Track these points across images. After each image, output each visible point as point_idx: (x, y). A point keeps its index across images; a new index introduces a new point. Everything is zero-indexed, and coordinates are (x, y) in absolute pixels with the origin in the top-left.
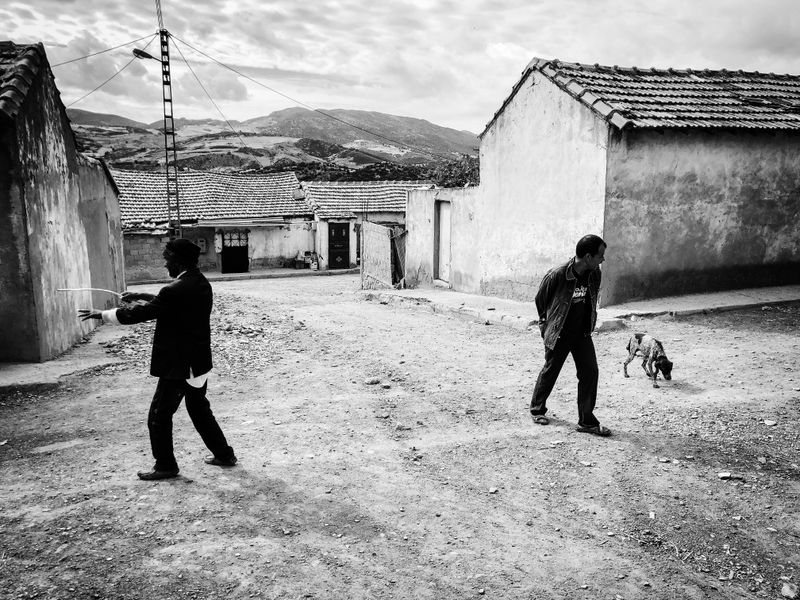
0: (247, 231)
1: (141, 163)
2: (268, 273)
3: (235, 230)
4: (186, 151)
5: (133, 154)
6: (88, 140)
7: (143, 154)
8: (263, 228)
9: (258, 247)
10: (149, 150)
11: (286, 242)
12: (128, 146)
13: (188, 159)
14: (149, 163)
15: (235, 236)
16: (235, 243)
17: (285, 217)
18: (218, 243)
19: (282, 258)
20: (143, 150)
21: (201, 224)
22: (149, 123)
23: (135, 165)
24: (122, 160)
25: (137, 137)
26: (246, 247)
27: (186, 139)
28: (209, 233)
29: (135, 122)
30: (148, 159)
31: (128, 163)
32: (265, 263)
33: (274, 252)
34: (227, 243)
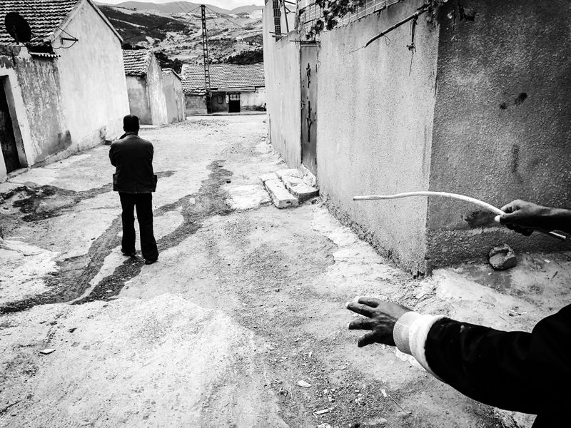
0: (239, 93)
1: (225, 40)
2: (248, 113)
3: (235, 93)
4: (255, 30)
5: (219, 33)
6: (191, 24)
7: (226, 33)
8: (247, 92)
9: (245, 101)
10: (230, 30)
11: (257, 99)
12: (216, 27)
13: (256, 36)
14: (230, 39)
15: (235, 96)
16: (235, 99)
17: (256, 87)
18: (227, 99)
19: (255, 106)
20: (227, 30)
21: (219, 90)
22: (230, 10)
23: (221, 41)
24: (213, 38)
25: (222, 20)
26: (239, 101)
27: (256, 21)
28: (223, 94)
29: (222, 9)
30: (229, 37)
31: (216, 40)
32: (247, 108)
33: (251, 104)
34: (231, 99)
